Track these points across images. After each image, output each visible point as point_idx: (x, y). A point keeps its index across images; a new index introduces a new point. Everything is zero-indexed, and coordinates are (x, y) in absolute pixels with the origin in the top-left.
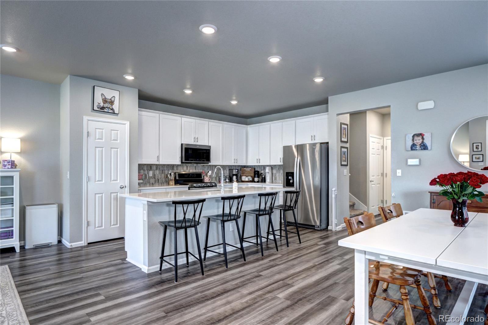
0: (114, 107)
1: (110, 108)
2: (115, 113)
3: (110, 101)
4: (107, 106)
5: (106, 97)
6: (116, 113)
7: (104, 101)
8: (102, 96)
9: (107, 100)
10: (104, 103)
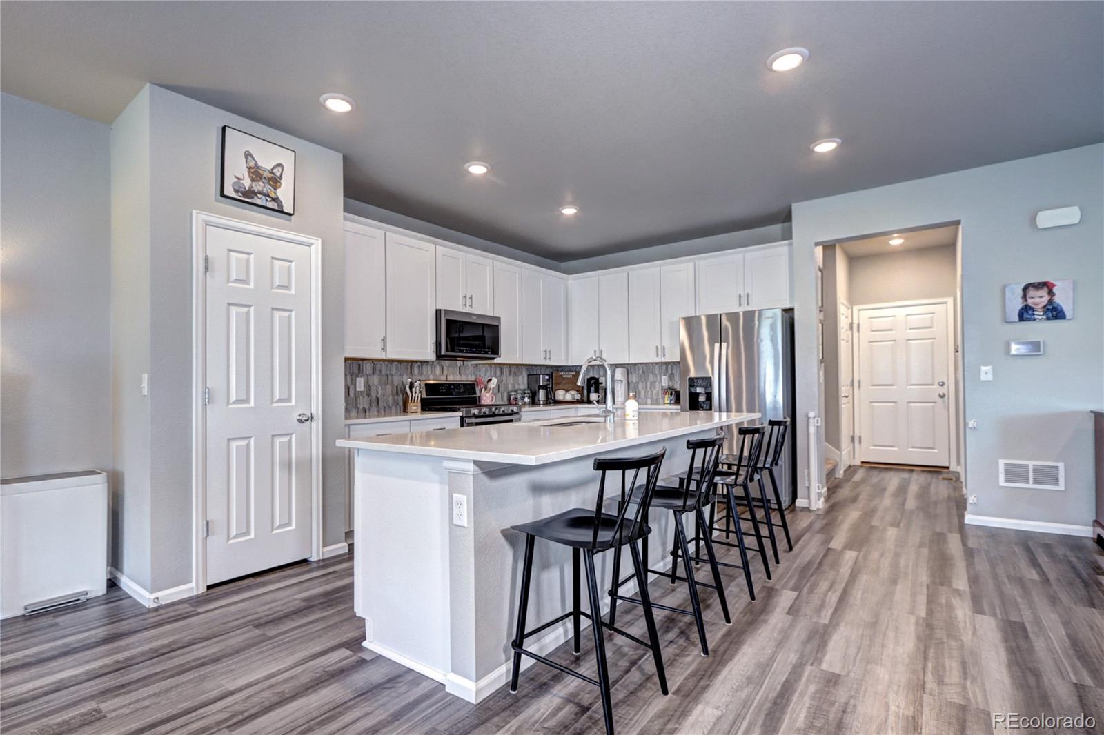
0: (280, 193)
1: (270, 197)
2: (282, 212)
3: (270, 175)
4: (261, 189)
5: (260, 164)
6: (285, 210)
7: (253, 173)
8: (246, 158)
9: (261, 172)
10: (253, 180)
